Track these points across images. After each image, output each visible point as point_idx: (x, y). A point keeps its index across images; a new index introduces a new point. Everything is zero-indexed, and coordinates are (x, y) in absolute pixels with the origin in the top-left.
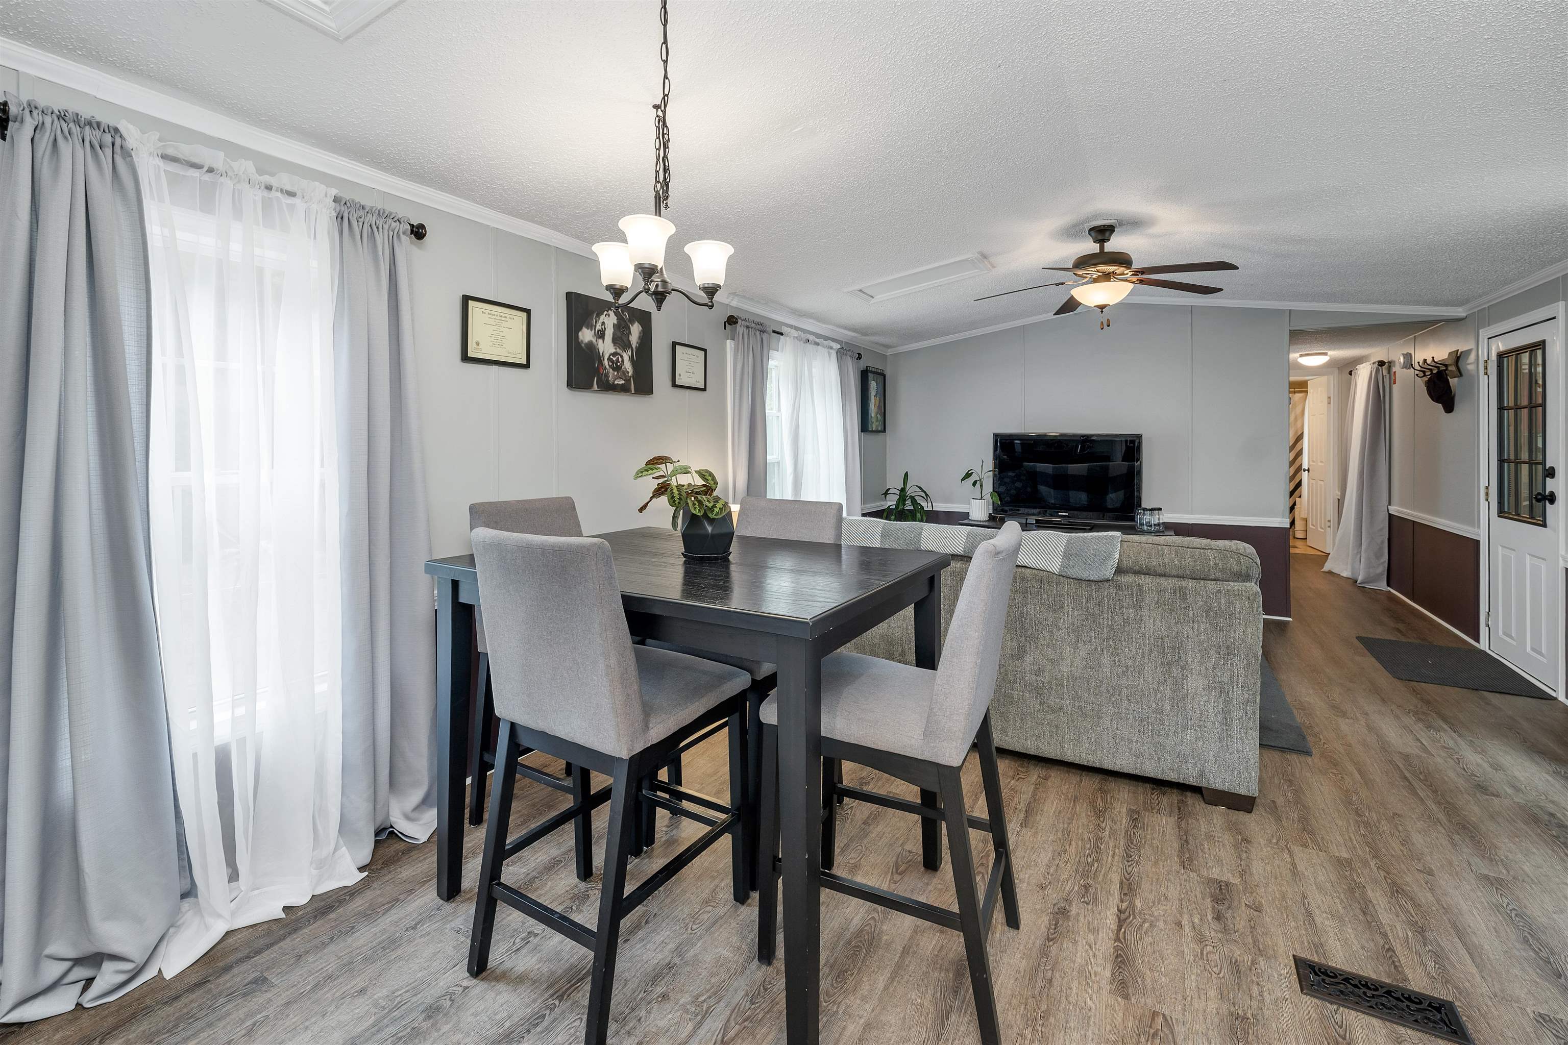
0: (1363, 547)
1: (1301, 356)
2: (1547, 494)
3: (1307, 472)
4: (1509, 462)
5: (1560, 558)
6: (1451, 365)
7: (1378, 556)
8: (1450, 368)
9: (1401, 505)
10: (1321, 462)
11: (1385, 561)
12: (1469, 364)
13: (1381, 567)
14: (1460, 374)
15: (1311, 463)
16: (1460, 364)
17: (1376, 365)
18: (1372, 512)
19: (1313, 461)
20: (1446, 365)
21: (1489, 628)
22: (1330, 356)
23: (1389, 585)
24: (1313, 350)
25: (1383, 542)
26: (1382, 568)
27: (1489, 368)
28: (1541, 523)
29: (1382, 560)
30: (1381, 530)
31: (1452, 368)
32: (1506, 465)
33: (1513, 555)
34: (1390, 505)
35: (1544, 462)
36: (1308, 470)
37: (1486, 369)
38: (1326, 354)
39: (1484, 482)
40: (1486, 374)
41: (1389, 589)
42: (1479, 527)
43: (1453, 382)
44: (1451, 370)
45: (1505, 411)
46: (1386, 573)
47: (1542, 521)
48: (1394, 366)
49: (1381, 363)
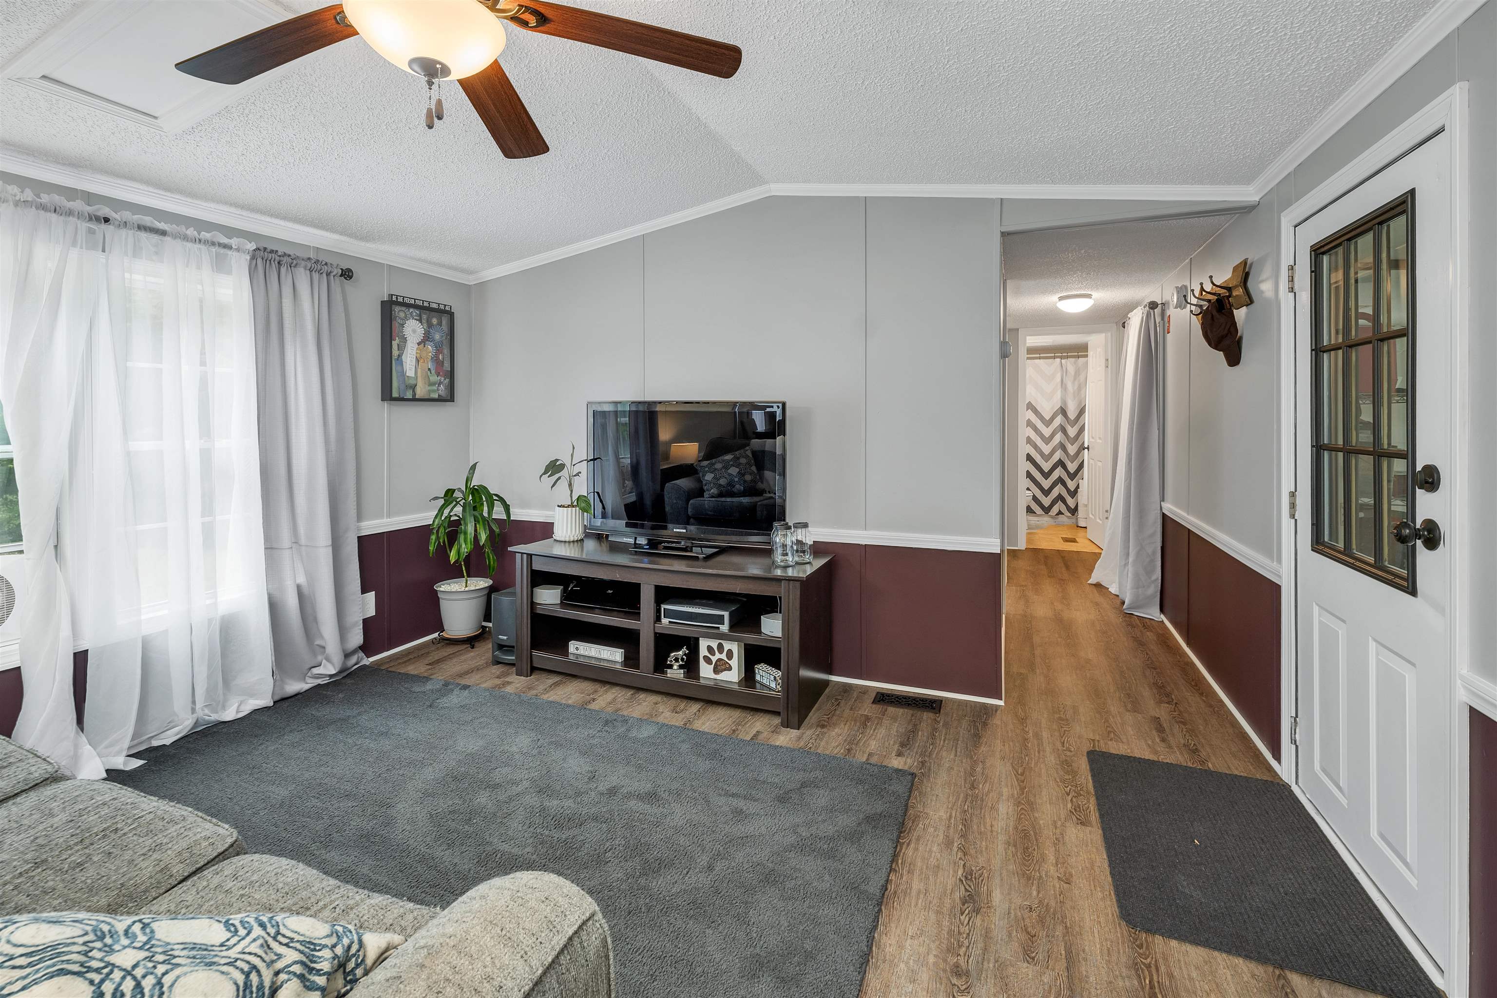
0: (1131, 559)
1: (1061, 299)
2: (1418, 526)
3: (1086, 450)
4: (1333, 449)
5: (1459, 682)
6: (1236, 287)
7: (1149, 572)
8: (1235, 293)
9: (1177, 504)
10: (1100, 438)
11: (1157, 579)
12: (1262, 281)
13: (1153, 586)
14: (1249, 301)
15: (1091, 440)
16: (1250, 284)
17: (1147, 308)
18: (1142, 512)
19: (1093, 438)
20: (1229, 289)
21: (1297, 747)
22: (1094, 300)
23: (1162, 610)
24: (1071, 289)
25: (1154, 553)
26: (1154, 589)
27: (1296, 279)
28: (1405, 584)
29: (1154, 578)
30: (1152, 535)
31: (1239, 292)
32: (1326, 454)
33: (1341, 631)
34: (1163, 501)
35: (1409, 455)
36: (1088, 448)
37: (1292, 281)
38: (1089, 296)
39: (1287, 486)
40: (1292, 290)
41: (1162, 616)
42: (1279, 561)
43: (1240, 314)
44: (1237, 295)
45: (1325, 355)
46: (1159, 594)
47: (1406, 580)
48: (1169, 309)
49: (1153, 305)
